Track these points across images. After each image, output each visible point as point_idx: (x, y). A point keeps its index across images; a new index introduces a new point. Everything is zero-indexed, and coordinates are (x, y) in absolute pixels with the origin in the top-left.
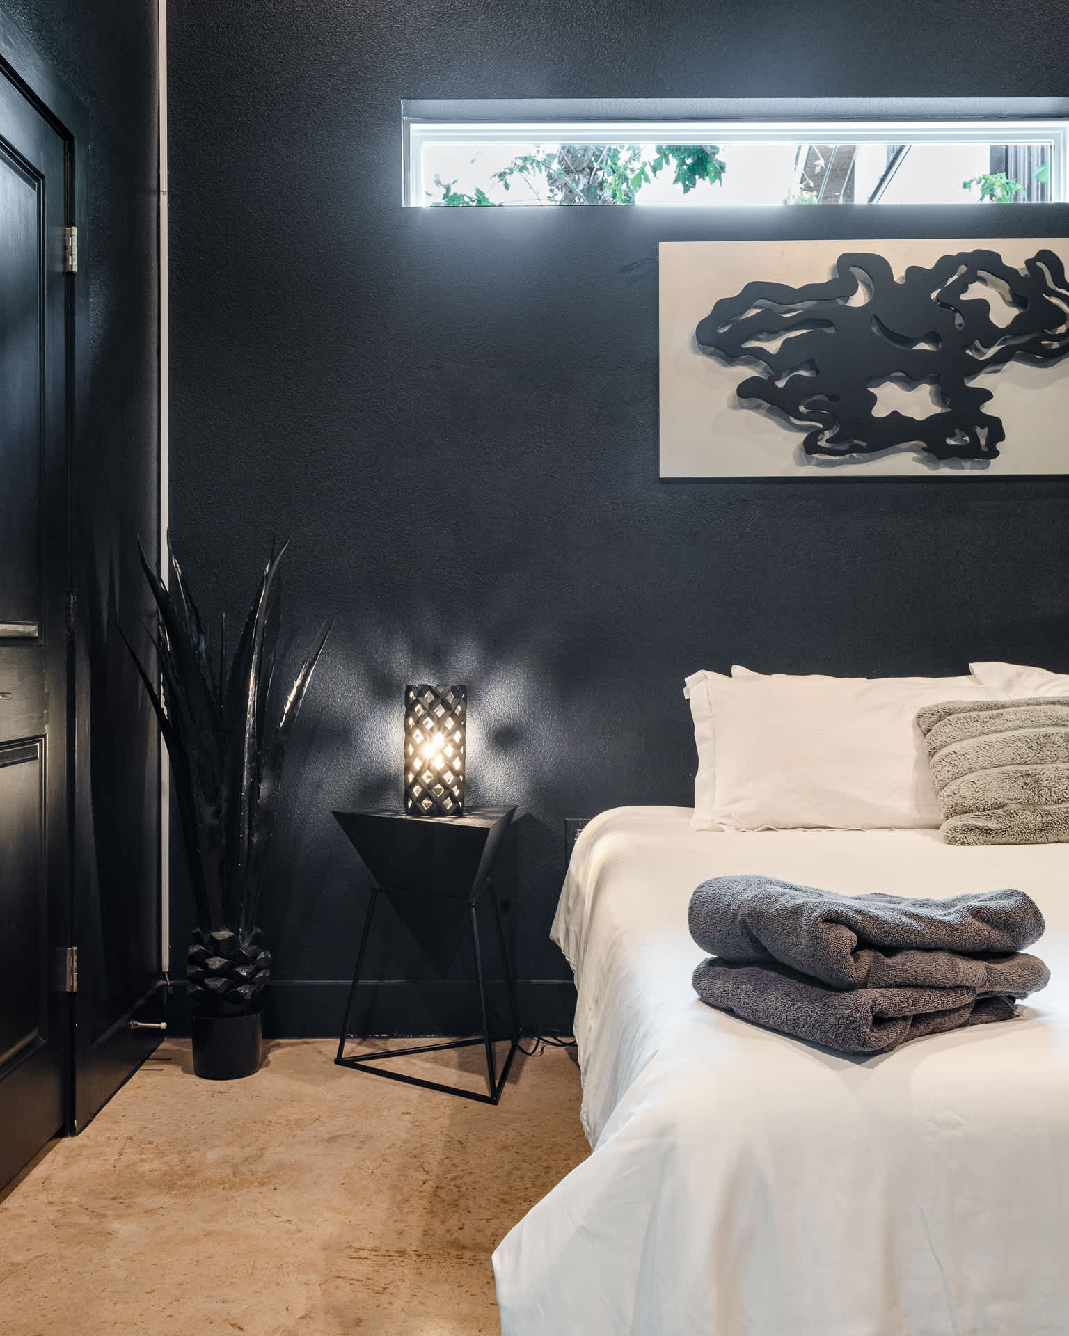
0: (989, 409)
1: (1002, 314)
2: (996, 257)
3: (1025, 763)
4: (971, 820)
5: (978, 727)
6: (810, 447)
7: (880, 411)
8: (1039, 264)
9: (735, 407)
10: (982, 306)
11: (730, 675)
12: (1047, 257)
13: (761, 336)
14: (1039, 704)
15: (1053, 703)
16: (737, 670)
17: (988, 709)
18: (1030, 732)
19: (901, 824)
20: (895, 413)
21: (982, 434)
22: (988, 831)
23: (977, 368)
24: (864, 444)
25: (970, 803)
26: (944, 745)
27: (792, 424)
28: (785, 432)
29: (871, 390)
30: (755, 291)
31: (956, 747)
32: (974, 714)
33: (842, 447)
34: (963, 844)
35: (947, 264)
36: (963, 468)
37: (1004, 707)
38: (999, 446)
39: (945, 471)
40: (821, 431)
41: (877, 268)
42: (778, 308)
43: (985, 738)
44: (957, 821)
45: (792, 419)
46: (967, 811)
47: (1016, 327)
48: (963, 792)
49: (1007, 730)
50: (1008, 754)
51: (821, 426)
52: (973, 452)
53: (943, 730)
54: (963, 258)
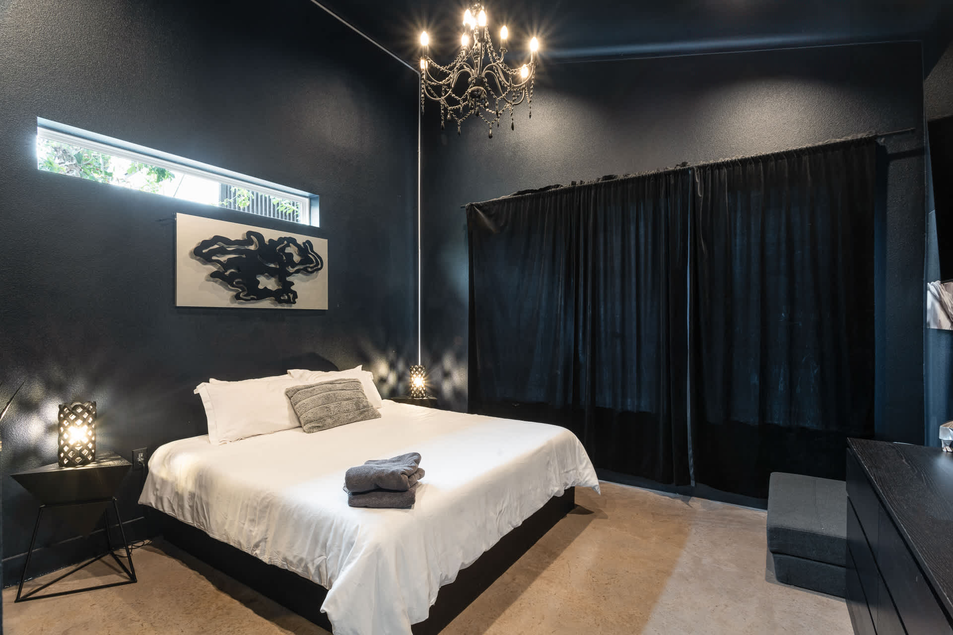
0: (293, 288)
1: (297, 258)
2: (295, 240)
3: (325, 404)
4: (313, 424)
5: (309, 394)
6: (237, 297)
7: (260, 287)
8: (307, 244)
9: (207, 280)
10: (291, 255)
11: (209, 382)
12: (308, 242)
13: (218, 255)
14: (322, 384)
15: (326, 384)
16: (212, 380)
17: (310, 388)
18: (325, 394)
19: (284, 429)
20: (266, 288)
21: (291, 296)
22: (318, 427)
23: (290, 274)
24: (255, 297)
25: (312, 419)
26: (300, 401)
27: (229, 288)
28: (226, 291)
29: (258, 279)
30: (217, 239)
31: (304, 401)
32: (306, 390)
33: (248, 298)
34: (313, 432)
35: (281, 240)
36: (284, 306)
37: (314, 386)
38: (296, 300)
39: (279, 307)
40: (241, 292)
41: (260, 237)
42: (225, 246)
43: (312, 397)
44: (309, 425)
45: (229, 286)
46: (311, 422)
47: (301, 263)
48: (310, 416)
49: (318, 394)
50: (320, 402)
51: (241, 291)
52: (288, 302)
53: (297, 396)
54: (285, 239)
